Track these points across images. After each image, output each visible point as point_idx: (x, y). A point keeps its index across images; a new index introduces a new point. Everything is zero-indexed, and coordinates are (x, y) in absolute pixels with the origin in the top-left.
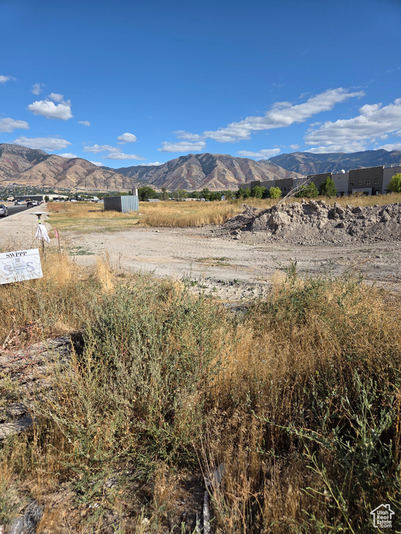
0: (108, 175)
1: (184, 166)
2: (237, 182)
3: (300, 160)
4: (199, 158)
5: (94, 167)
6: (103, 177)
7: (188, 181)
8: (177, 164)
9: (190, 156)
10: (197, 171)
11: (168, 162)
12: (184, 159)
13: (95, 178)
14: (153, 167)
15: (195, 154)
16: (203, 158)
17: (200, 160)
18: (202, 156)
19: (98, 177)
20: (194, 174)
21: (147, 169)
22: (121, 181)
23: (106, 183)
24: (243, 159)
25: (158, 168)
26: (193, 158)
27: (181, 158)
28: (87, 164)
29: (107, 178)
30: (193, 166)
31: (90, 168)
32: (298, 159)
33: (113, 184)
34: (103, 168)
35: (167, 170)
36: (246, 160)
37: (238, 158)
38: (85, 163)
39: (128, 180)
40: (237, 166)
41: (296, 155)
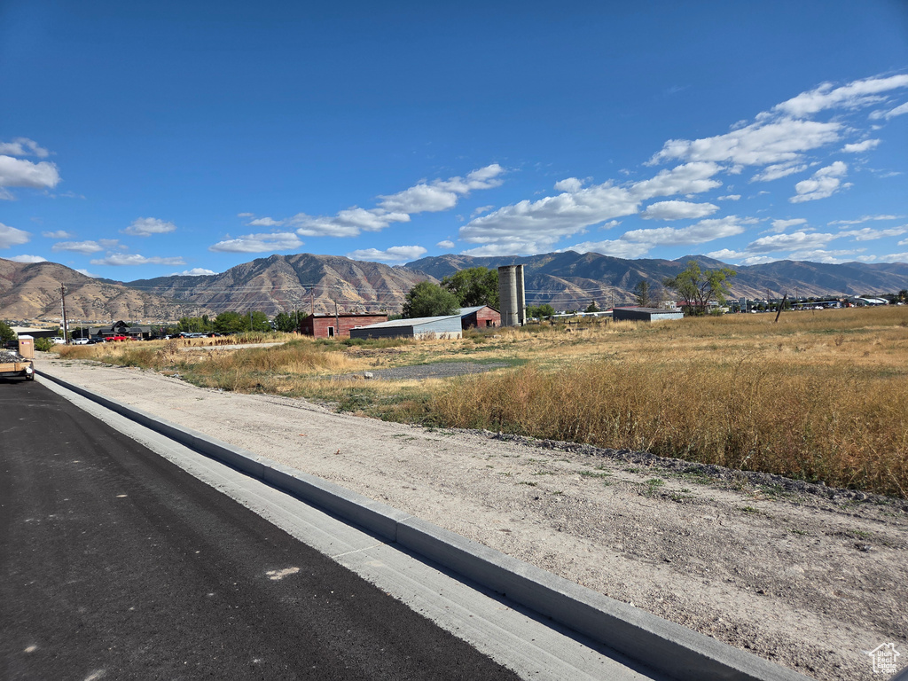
0: (114, 293)
1: (264, 275)
2: (363, 301)
3: (457, 267)
4: (292, 261)
5: (82, 279)
6: (101, 297)
7: (274, 301)
8: (251, 273)
9: (274, 259)
10: (289, 284)
11: (233, 269)
12: (262, 264)
13: (84, 299)
14: (203, 278)
15: (282, 255)
16: (298, 262)
17: (293, 265)
18: (297, 258)
19: (91, 297)
20: (284, 288)
21: (191, 281)
22: (141, 303)
23: (109, 309)
24: (370, 264)
25: (213, 279)
26: (281, 262)
27: (257, 261)
28: (66, 273)
29: (111, 299)
30: (281, 274)
31: (73, 281)
32: (453, 265)
33: (123, 310)
34: (101, 280)
35: (231, 282)
36: (375, 266)
37: (360, 262)
38: (61, 271)
39: (156, 302)
40: (360, 274)
41: (449, 259)
